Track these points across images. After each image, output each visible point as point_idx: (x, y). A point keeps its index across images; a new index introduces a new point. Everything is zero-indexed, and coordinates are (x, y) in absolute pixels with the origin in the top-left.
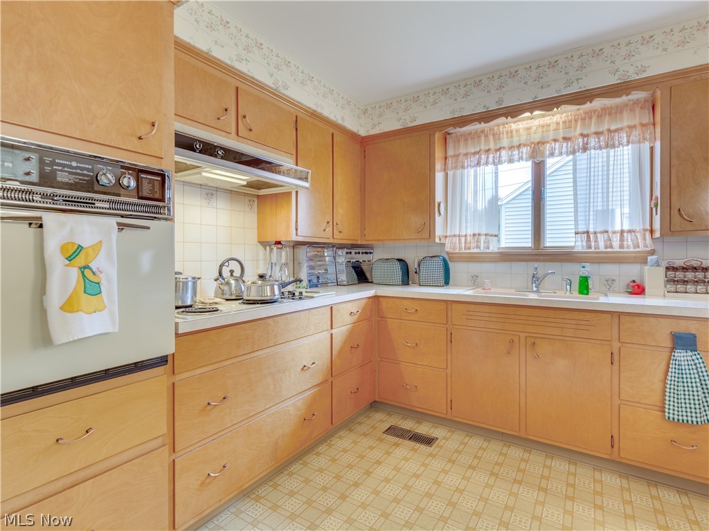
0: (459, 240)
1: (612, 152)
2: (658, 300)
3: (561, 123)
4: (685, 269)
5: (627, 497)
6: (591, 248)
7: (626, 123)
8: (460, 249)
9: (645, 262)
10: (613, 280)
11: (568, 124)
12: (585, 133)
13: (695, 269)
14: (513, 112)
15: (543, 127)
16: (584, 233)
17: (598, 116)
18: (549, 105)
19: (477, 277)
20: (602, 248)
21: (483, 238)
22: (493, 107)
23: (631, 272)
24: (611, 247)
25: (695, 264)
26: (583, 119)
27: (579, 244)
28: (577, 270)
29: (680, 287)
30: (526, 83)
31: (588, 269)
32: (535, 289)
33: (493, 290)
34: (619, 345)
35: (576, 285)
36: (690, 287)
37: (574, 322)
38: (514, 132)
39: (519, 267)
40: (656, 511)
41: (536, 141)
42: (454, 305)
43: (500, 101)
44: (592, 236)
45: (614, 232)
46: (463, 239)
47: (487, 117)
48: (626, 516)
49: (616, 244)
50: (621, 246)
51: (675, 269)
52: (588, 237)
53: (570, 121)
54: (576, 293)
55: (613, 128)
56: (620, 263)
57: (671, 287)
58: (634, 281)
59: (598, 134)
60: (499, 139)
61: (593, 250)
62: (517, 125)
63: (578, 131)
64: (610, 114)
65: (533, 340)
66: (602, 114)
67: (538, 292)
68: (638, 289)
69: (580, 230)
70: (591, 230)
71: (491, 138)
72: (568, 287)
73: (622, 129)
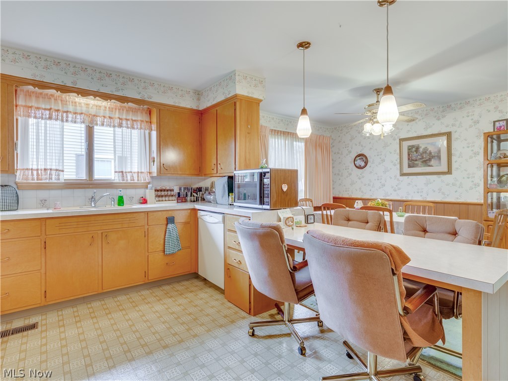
0: (32, 173)
1: (133, 130)
2: (153, 205)
3: (107, 107)
4: (161, 190)
5: (154, 295)
6: (124, 180)
7: (139, 118)
8: (33, 179)
9: (147, 187)
10: (133, 197)
11: (111, 110)
12: (120, 117)
13: (164, 190)
14: (84, 93)
15: (97, 106)
16: (120, 172)
17: (127, 110)
18: (106, 97)
19: (45, 200)
20: (129, 181)
21: (53, 172)
22: (69, 84)
23: (140, 192)
24: (134, 180)
25: (164, 188)
26: (119, 110)
27: (117, 178)
28: (117, 193)
29: (160, 199)
30: (92, 78)
31: (122, 192)
32: (93, 205)
33: (62, 209)
34: (148, 227)
35: (116, 201)
36: (164, 198)
37: (128, 219)
38: (77, 104)
39: (79, 192)
40: (166, 294)
41: (93, 114)
42: (48, 221)
43: (74, 82)
44: (124, 174)
45: (134, 173)
46: (35, 173)
47: (64, 89)
48: (158, 300)
49: (136, 179)
50: (138, 180)
51: (158, 191)
52: (123, 174)
53: (112, 108)
54: (116, 206)
55: (134, 119)
56: (135, 188)
57: (157, 199)
58: (142, 197)
59: (127, 120)
60: (66, 104)
61: (125, 182)
62: (79, 100)
63: (117, 115)
64: (132, 111)
65: (106, 234)
66: (129, 110)
67: (95, 207)
68: (145, 201)
69: (117, 170)
70: (124, 171)
71: (60, 102)
72: (113, 202)
73: (138, 121)
